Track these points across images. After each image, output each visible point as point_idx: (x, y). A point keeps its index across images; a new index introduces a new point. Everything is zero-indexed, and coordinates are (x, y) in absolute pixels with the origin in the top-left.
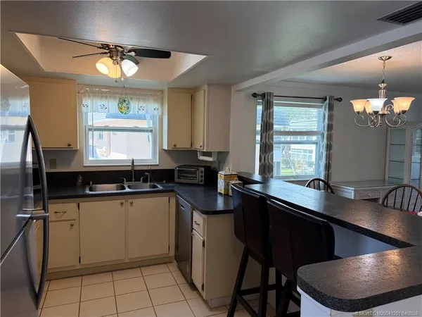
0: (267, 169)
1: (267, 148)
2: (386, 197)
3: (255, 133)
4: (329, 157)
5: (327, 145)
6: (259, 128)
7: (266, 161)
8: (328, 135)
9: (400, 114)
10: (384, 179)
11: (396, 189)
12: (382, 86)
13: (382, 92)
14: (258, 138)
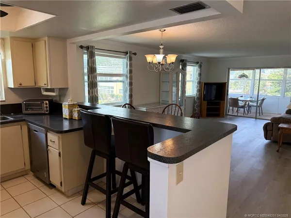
0: (94, 99)
1: (93, 85)
2: (164, 111)
3: (83, 75)
4: (131, 90)
5: (130, 82)
6: (86, 71)
7: (93, 94)
8: (130, 76)
9: (170, 64)
10: (160, 102)
11: (168, 106)
12: (161, 47)
13: (161, 51)
14: (86, 78)
